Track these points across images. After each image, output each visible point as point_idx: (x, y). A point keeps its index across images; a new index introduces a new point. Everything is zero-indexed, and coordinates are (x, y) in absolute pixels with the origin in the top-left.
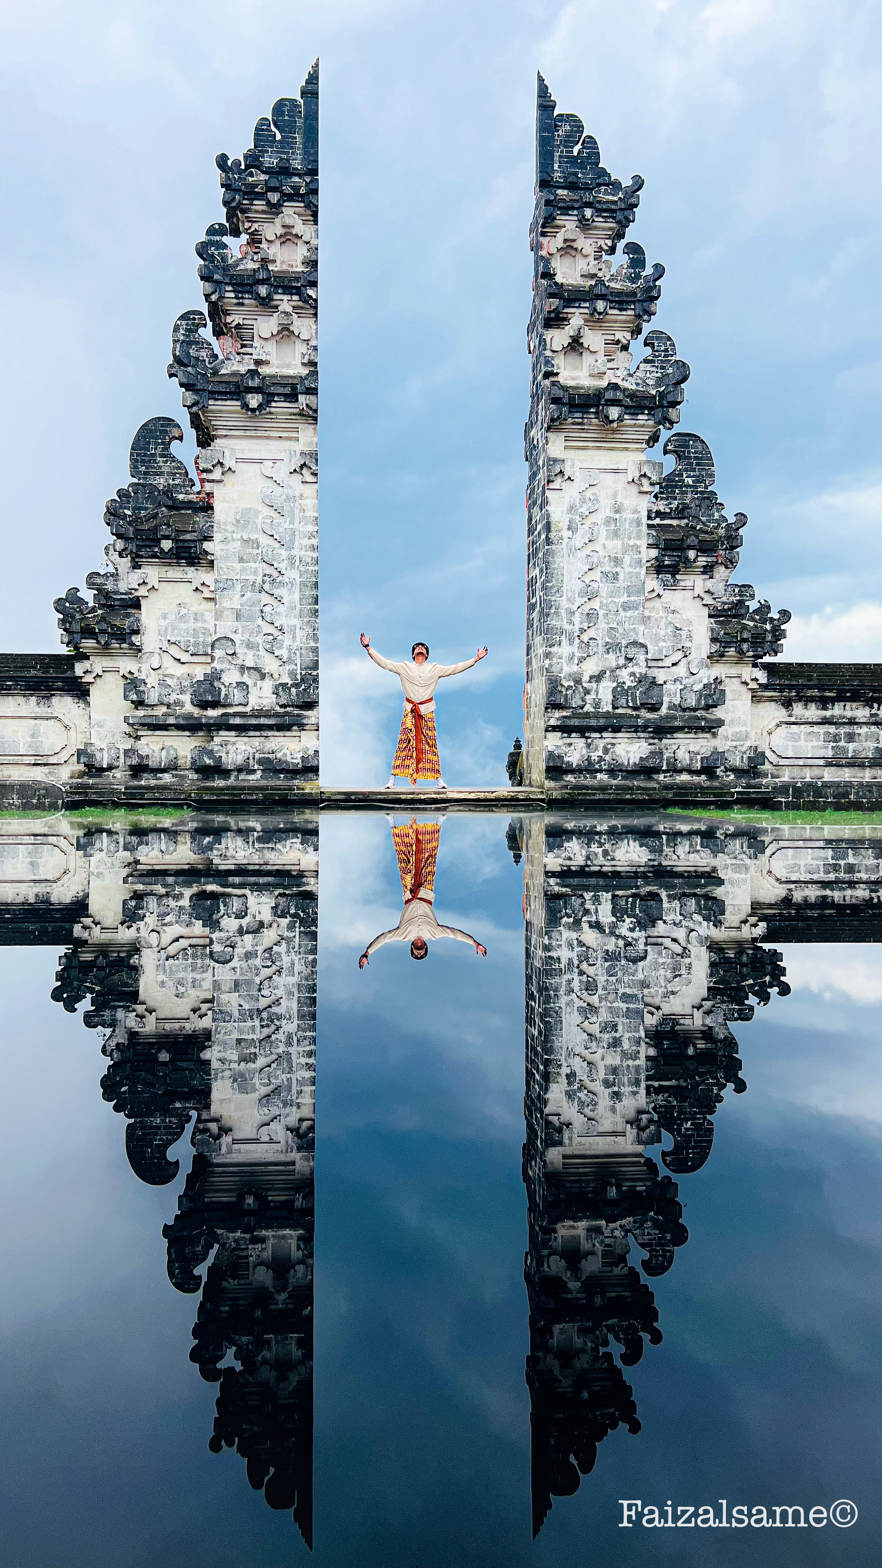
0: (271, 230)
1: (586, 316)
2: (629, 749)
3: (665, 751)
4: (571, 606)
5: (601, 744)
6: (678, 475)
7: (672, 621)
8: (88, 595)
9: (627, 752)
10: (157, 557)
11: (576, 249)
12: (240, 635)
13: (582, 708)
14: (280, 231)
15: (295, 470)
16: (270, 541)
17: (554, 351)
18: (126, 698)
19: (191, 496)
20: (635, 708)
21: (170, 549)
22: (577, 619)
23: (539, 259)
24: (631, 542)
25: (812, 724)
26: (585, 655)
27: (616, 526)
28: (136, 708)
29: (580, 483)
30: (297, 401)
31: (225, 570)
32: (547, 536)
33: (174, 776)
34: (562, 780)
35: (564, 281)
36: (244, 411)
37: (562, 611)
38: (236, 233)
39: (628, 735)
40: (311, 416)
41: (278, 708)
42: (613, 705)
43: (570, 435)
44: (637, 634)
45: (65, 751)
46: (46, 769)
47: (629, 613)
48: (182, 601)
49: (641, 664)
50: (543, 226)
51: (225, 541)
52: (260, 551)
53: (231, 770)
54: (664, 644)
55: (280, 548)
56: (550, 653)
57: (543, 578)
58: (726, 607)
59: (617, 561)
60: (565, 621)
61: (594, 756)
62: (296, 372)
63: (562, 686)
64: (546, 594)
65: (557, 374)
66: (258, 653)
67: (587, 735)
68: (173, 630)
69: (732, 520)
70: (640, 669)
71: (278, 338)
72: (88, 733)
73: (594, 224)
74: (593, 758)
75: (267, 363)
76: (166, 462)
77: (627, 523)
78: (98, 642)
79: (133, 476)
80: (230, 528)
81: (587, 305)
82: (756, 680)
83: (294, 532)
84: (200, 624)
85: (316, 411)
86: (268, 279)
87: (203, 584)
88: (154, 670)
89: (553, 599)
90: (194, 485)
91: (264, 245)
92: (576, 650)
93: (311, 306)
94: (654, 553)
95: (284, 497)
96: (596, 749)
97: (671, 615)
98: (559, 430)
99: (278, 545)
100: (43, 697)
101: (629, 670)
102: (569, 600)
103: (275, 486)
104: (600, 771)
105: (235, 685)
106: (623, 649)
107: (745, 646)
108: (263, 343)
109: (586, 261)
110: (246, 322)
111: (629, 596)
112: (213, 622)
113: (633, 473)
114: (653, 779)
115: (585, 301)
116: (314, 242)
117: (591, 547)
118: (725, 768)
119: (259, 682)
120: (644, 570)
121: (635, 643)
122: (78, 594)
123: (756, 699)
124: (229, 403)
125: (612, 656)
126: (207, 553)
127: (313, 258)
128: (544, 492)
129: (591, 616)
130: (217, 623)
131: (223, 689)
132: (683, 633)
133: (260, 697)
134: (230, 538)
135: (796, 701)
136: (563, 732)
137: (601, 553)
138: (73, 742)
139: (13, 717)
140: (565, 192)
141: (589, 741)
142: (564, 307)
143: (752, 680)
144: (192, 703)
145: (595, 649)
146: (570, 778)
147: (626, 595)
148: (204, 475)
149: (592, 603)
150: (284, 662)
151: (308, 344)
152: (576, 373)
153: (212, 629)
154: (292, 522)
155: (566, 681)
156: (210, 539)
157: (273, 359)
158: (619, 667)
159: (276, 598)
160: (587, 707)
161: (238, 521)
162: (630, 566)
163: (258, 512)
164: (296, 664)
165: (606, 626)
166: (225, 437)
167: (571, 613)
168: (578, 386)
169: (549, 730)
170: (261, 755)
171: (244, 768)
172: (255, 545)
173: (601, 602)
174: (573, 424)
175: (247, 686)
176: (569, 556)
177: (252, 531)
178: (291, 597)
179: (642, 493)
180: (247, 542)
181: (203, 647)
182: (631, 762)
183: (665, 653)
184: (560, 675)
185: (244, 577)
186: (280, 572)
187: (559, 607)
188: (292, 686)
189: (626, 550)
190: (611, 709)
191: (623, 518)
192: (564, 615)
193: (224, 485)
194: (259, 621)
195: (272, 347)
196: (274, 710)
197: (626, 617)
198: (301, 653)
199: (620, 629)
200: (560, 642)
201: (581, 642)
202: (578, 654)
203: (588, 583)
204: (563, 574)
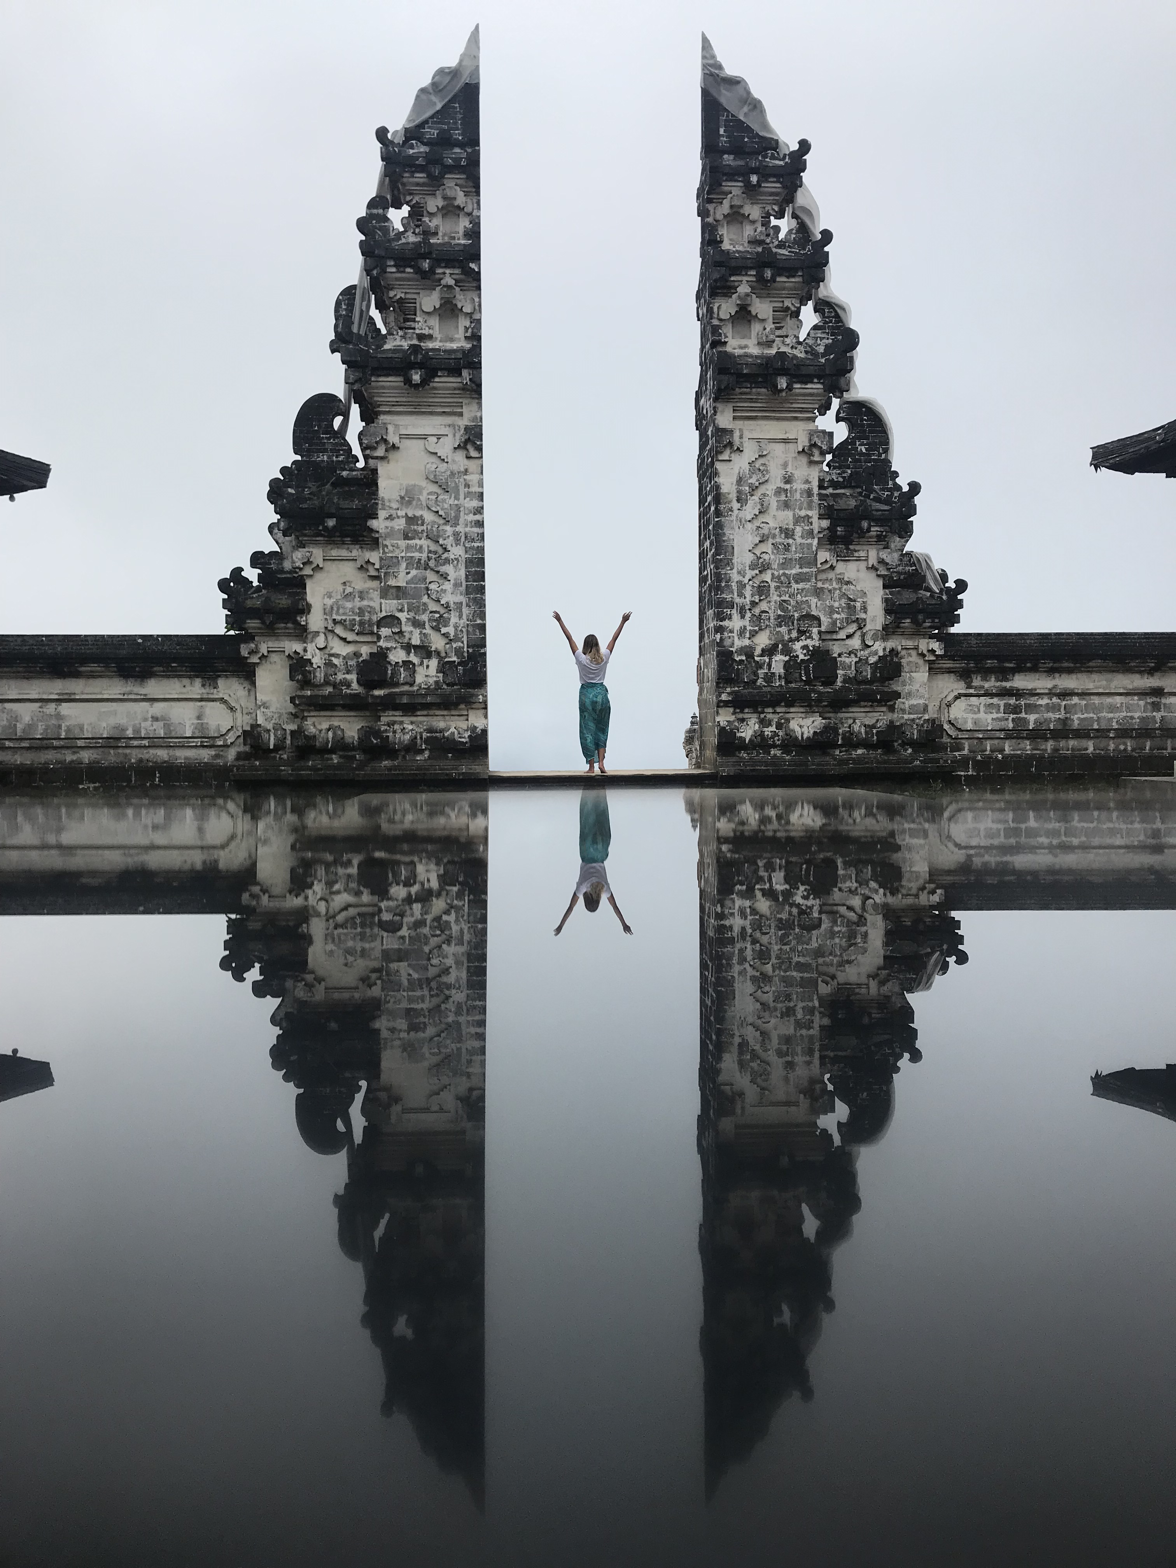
0: (433, 204)
1: (754, 284)
2: (802, 724)
3: (840, 726)
4: (741, 578)
5: (775, 718)
6: (850, 444)
7: (846, 592)
8: (252, 575)
10: (322, 535)
11: (743, 215)
12: (406, 613)
13: (755, 682)
14: (440, 203)
15: (459, 445)
16: (435, 518)
17: (721, 320)
18: (292, 678)
19: (354, 473)
20: (807, 682)
21: (334, 527)
22: (748, 592)
23: (705, 227)
24: (803, 513)
25: (992, 695)
26: (757, 628)
27: (786, 497)
28: (302, 688)
29: (749, 455)
30: (460, 375)
31: (390, 548)
32: (716, 508)
33: (341, 757)
34: (734, 755)
35: (731, 247)
36: (407, 386)
37: (733, 584)
38: (399, 207)
39: (802, 710)
40: (475, 390)
41: (445, 686)
42: (785, 678)
43: (739, 405)
44: (810, 607)
45: (231, 734)
46: (213, 752)
47: (801, 586)
48: (348, 580)
49: (814, 637)
50: (708, 193)
51: (390, 518)
52: (424, 528)
53: (398, 750)
54: (838, 616)
55: (445, 524)
56: (721, 626)
57: (713, 551)
58: (902, 577)
59: (788, 533)
60: (736, 594)
61: (768, 731)
62: (460, 345)
63: (734, 660)
64: (717, 568)
65: (726, 343)
66: (424, 631)
67: (760, 710)
68: (338, 609)
69: (906, 488)
70: (813, 642)
71: (440, 312)
72: (254, 715)
73: (762, 189)
74: (766, 733)
75: (430, 337)
76: (329, 439)
77: (798, 494)
78: (263, 623)
79: (296, 453)
80: (395, 505)
81: (753, 272)
82: (932, 651)
83: (458, 508)
84: (365, 603)
85: (479, 385)
86: (430, 253)
87: (368, 562)
88: (320, 649)
89: (723, 572)
90: (358, 461)
91: (426, 218)
92: (746, 622)
93: (473, 280)
94: (825, 523)
95: (448, 473)
96: (770, 725)
97: (845, 587)
98: (728, 401)
99: (442, 521)
100: (208, 679)
102: (739, 573)
103: (438, 461)
104: (774, 746)
105: (401, 664)
106: (795, 622)
107: (920, 617)
108: (426, 317)
109: (753, 227)
110: (408, 296)
111: (801, 568)
112: (378, 601)
113: (803, 442)
114: (828, 754)
115: (751, 268)
116: (475, 213)
117: (762, 518)
118: (903, 741)
119: (425, 661)
120: (815, 542)
121: (809, 617)
122: (243, 574)
123: (934, 669)
124: (390, 379)
125: (783, 629)
126: (372, 530)
127: (476, 229)
128: (712, 463)
129: (762, 590)
130: (383, 601)
131: (390, 668)
132: (858, 605)
133: (427, 676)
134: (394, 515)
135: (974, 672)
136: (735, 707)
137: (772, 524)
138: (239, 723)
139: (178, 700)
140: (732, 157)
141: (762, 716)
142: (731, 275)
143: (929, 651)
144: (358, 682)
145: (767, 622)
146: (742, 754)
147: (798, 566)
148: (368, 452)
149: (763, 575)
150: (451, 640)
151: (471, 317)
152: (744, 342)
153: (378, 609)
154: (457, 498)
155: (738, 655)
156: (375, 516)
157: (436, 333)
158: (791, 640)
159: (442, 575)
160: (760, 681)
161: (402, 498)
162: (802, 537)
163: (421, 489)
164: (463, 642)
165: (778, 599)
166: (389, 413)
167: (741, 586)
168: (746, 355)
169: (722, 707)
170: (428, 735)
171: (412, 748)
172: (420, 522)
173: (773, 574)
174: (741, 394)
175: (414, 665)
176: (739, 528)
177: (416, 508)
178: (457, 573)
179: (811, 463)
180: (411, 520)
181: (369, 625)
182: (805, 736)
183: (839, 625)
184: (731, 649)
185: (409, 555)
186: (445, 549)
187: (730, 580)
188: (459, 664)
189: (797, 520)
190: (783, 684)
191: (794, 488)
192: (735, 588)
193: (388, 462)
194: (425, 599)
195: (434, 322)
196: (441, 689)
197: (798, 589)
198: (468, 631)
199: (792, 602)
200: (731, 615)
201: (753, 616)
202: (749, 628)
203: (759, 555)
204: (733, 547)
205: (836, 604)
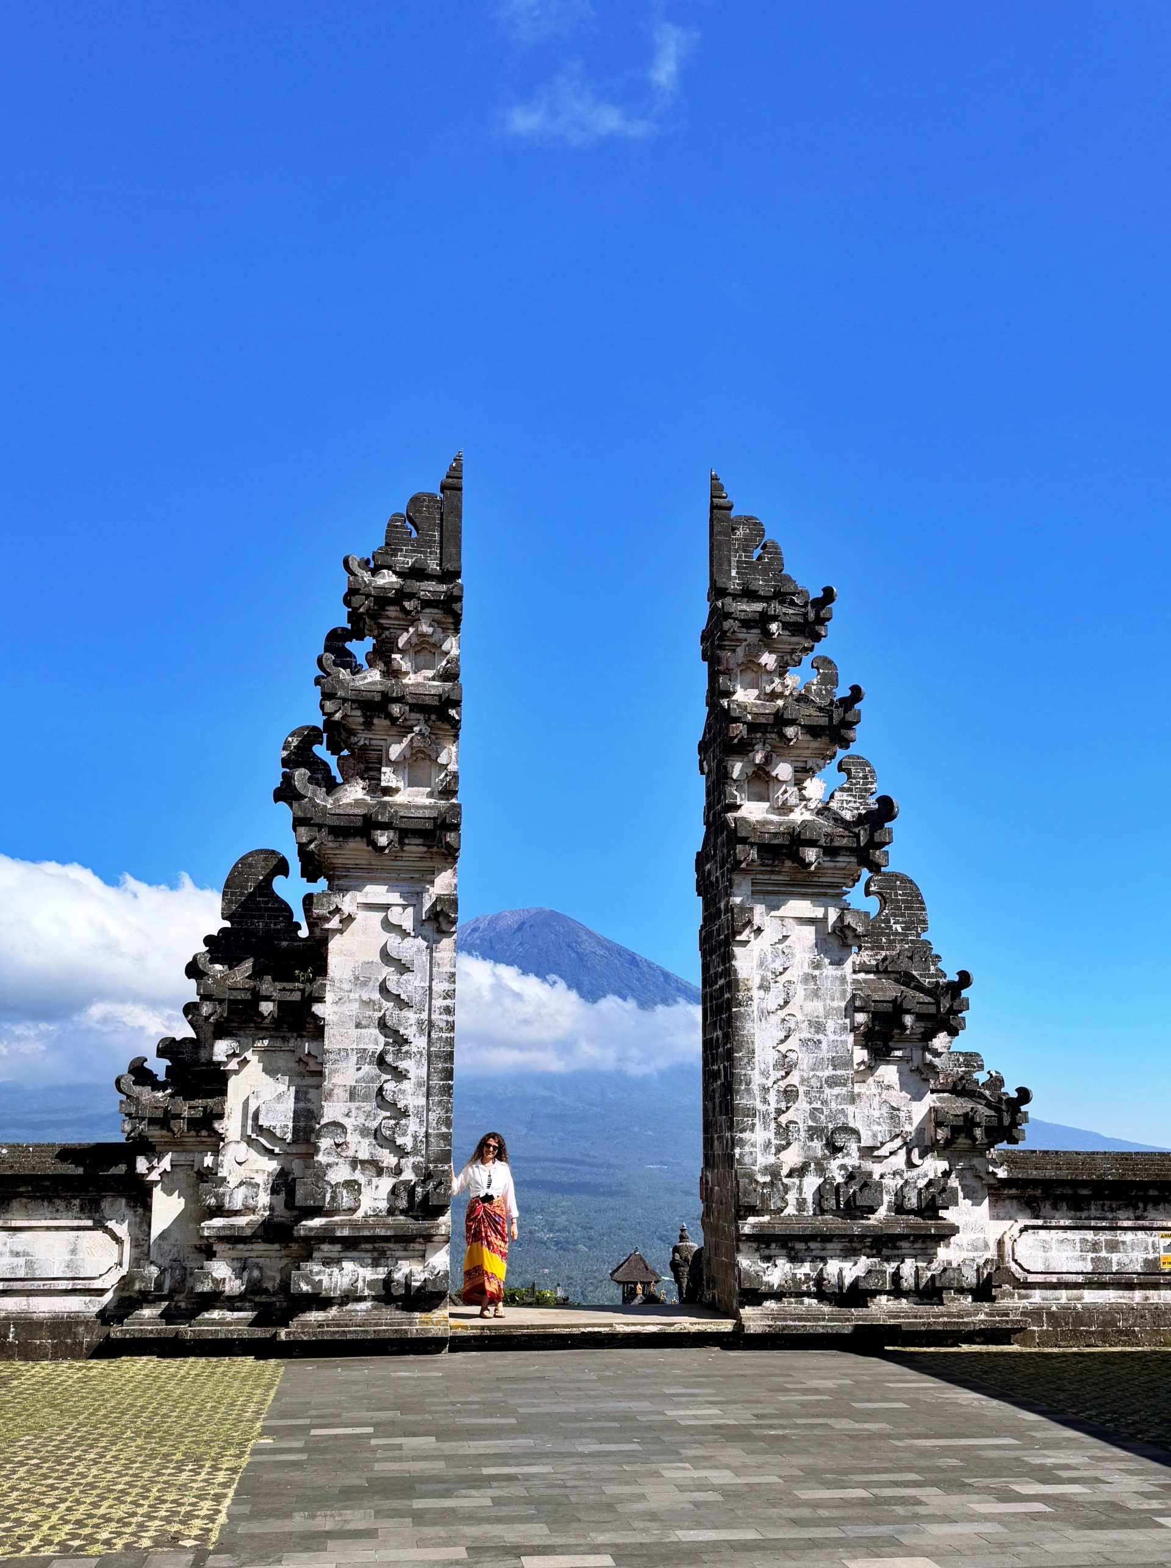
1: (774, 742)
3: (887, 1266)
4: (764, 1081)
6: (883, 921)
7: (889, 1100)
8: (158, 1066)
9: (841, 1271)
10: (253, 1022)
11: (756, 664)
12: (353, 1119)
13: (782, 1211)
14: (413, 640)
15: (428, 917)
18: (200, 1201)
19: (298, 943)
21: (271, 1013)
22: (772, 1097)
23: (711, 675)
24: (835, 1004)
25: (1065, 1228)
26: (784, 1142)
27: (815, 984)
28: (213, 1216)
29: (771, 933)
31: (337, 1038)
32: (733, 996)
34: (761, 1305)
35: (743, 699)
36: (370, 849)
37: (754, 1087)
39: (840, 1246)
44: (846, 1116)
45: (114, 1272)
47: (837, 1090)
49: (854, 1154)
51: (338, 1002)
52: (382, 1014)
53: (333, 1299)
54: (879, 1128)
55: (407, 1010)
56: (741, 1139)
57: (729, 1046)
58: (950, 1082)
59: (818, 1026)
60: (758, 1099)
61: (801, 1274)
62: (432, 801)
63: (757, 1182)
64: (732, 1067)
65: (736, 807)
66: (375, 1142)
67: (790, 1245)
68: (268, 1112)
69: (952, 977)
70: (852, 1160)
71: (409, 762)
73: (780, 638)
74: (798, 1276)
75: (397, 790)
77: (829, 981)
79: (224, 919)
80: (346, 986)
81: (773, 730)
82: (994, 1174)
83: (424, 991)
84: (302, 1105)
87: (309, 1054)
88: (242, 1163)
90: (300, 929)
92: (771, 1134)
93: (450, 727)
94: (861, 1017)
95: (415, 949)
97: (885, 1092)
98: (744, 872)
99: (403, 1006)
101: (838, 1162)
102: (762, 1073)
103: (400, 934)
104: (808, 1294)
105: (343, 1184)
106: (829, 1136)
108: (394, 767)
109: (770, 678)
110: (373, 742)
111: (834, 1069)
112: (319, 1102)
113: (834, 922)
114: (873, 1305)
116: (455, 652)
117: (786, 1011)
118: (962, 1288)
119: (375, 1180)
120: (851, 1038)
121: (845, 1129)
122: (147, 1064)
123: (995, 1197)
125: (815, 1144)
126: (316, 1017)
127: (454, 670)
130: (325, 1103)
131: (329, 1190)
132: (902, 1114)
133: (375, 1200)
134: (345, 999)
135: (1042, 1200)
136: (761, 1243)
137: (799, 1017)
141: (794, 1254)
142: (748, 732)
143: (989, 1173)
145: (796, 1135)
146: (770, 1305)
147: (830, 1067)
148: (314, 921)
149: (789, 1077)
150: (408, 1154)
152: (761, 804)
154: (423, 979)
155: (762, 1175)
156: (321, 1000)
157: (405, 786)
158: (826, 1158)
159: (400, 1073)
160: (791, 1210)
161: (356, 978)
162: (835, 1032)
163: (380, 968)
164: (423, 1157)
165: (808, 1106)
166: (346, 876)
167: (765, 1090)
171: (352, 1296)
172: (375, 1007)
173: (801, 1076)
174: (761, 865)
175: (360, 1185)
176: (760, 1020)
177: (372, 990)
180: (365, 1003)
181: (305, 1133)
183: (880, 1139)
184: (753, 1167)
185: (361, 1046)
186: (406, 1039)
187: (750, 1082)
188: (417, 1185)
189: (827, 1013)
190: (816, 1214)
191: (824, 974)
192: (757, 1092)
193: (342, 935)
194: (378, 1101)
195: (403, 773)
196: (391, 1217)
197: (832, 1095)
199: (825, 1110)
200: (754, 1125)
201: (779, 1126)
202: (774, 1142)
203: (784, 1052)
204: (753, 1042)
205: (877, 1115)
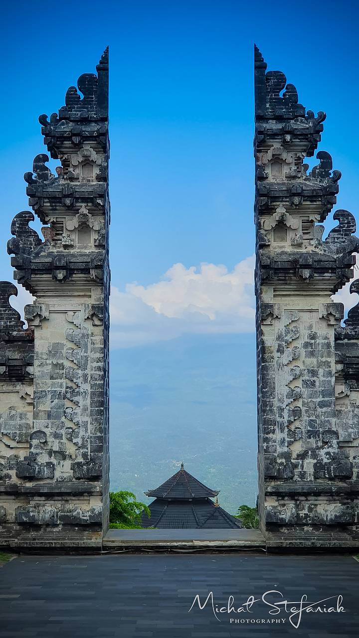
0: (75, 159)
1: (287, 207)
4: (281, 404)
5: (307, 505)
9: (326, 511)
11: (282, 160)
12: (49, 429)
13: (292, 478)
14: (81, 159)
15: (88, 318)
16: (71, 365)
17: (266, 231)
19: (21, 333)
20: (331, 479)
21: (5, 372)
22: (286, 414)
23: (257, 168)
24: (324, 359)
26: (292, 440)
27: (312, 348)
29: (285, 321)
30: (89, 272)
31: (41, 385)
32: (262, 356)
34: (279, 531)
35: (274, 181)
36: (54, 280)
37: (275, 408)
39: (326, 498)
40: (98, 282)
41: (74, 480)
42: (315, 477)
43: (279, 286)
44: (330, 424)
47: (324, 409)
48: (13, 405)
49: (335, 446)
50: (258, 146)
51: (41, 365)
52: (64, 371)
53: (41, 525)
54: (352, 430)
55: (78, 369)
56: (267, 438)
59: (314, 373)
60: (277, 415)
61: (302, 513)
62: (91, 251)
63: (276, 462)
64: (263, 397)
65: (269, 245)
66: (62, 441)
67: (296, 498)
68: (5, 426)
70: (334, 449)
71: (79, 230)
73: (292, 144)
74: (301, 515)
75: (72, 246)
76: (6, 310)
77: (320, 346)
80: (45, 357)
81: (287, 199)
83: (87, 358)
84: (24, 421)
86: (72, 194)
87: (27, 394)
89: (269, 400)
90: (24, 325)
91: (71, 169)
92: (285, 435)
94: (340, 367)
95: (81, 335)
96: (303, 509)
98: (271, 284)
99: (76, 367)
101: (325, 450)
102: (279, 400)
103: (74, 328)
104: (307, 525)
105: (45, 464)
106: (321, 435)
108: (69, 233)
109: (288, 167)
110: (59, 220)
111: (323, 397)
112: (32, 420)
113: (323, 312)
115: (286, 197)
116: (105, 165)
117: (294, 363)
119: (62, 462)
120: (333, 379)
121: (330, 432)
124: (44, 276)
125: (312, 440)
126: (29, 374)
127: (105, 174)
129: (296, 413)
130: (35, 421)
131: (37, 468)
133: (62, 472)
134: (45, 363)
136: (278, 496)
137: (302, 367)
140: (274, 122)
141: (298, 502)
142: (272, 202)
144: (17, 476)
145: (300, 435)
146: (284, 530)
147: (321, 396)
149: (296, 402)
150: (79, 447)
151: (99, 233)
152: (282, 244)
153: (32, 425)
154: (86, 352)
155: (280, 458)
156: (31, 364)
157: (76, 244)
158: (318, 448)
159: (75, 403)
160: (296, 478)
161: (50, 352)
162: (324, 376)
163: (64, 345)
164: (87, 449)
165: (308, 419)
166: (43, 296)
167: (282, 410)
168: (283, 253)
169: (267, 495)
170: (62, 514)
171: (51, 524)
172: (61, 368)
173: (303, 402)
174: (278, 280)
175: (54, 465)
176: (278, 370)
177: (59, 358)
178: (85, 402)
179: (329, 325)
180: (56, 365)
181: (25, 437)
182: (329, 518)
183: (353, 436)
184: (274, 454)
185: (53, 389)
186: (77, 385)
187: (272, 405)
188: (84, 464)
189: (320, 365)
190: (313, 479)
191: (317, 342)
192: (277, 411)
193: (42, 328)
194: (63, 419)
195: (75, 237)
196: (71, 481)
197: (322, 412)
198: (91, 442)
199: (318, 421)
200: (274, 430)
201: (290, 430)
202: (287, 439)
203: (293, 388)
204: (274, 383)
205: (351, 422)
